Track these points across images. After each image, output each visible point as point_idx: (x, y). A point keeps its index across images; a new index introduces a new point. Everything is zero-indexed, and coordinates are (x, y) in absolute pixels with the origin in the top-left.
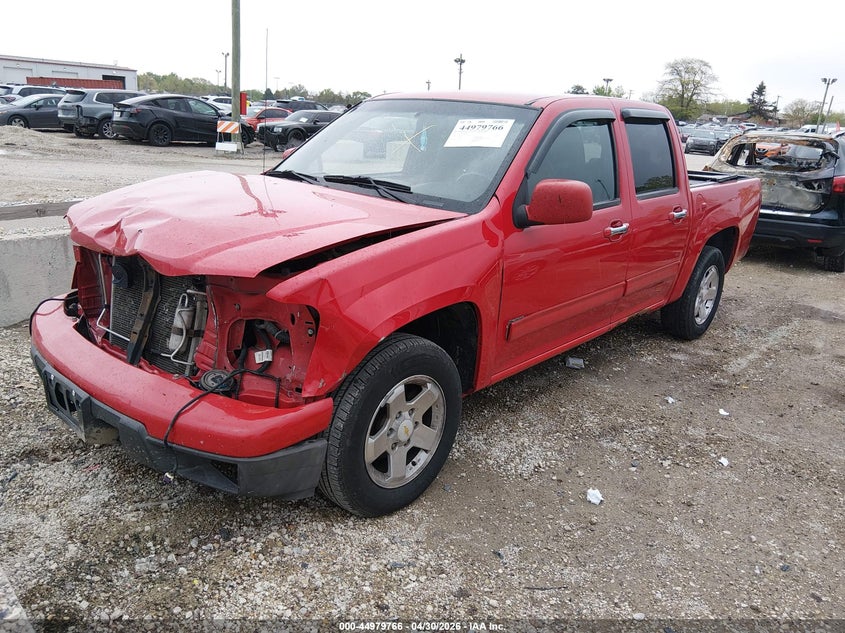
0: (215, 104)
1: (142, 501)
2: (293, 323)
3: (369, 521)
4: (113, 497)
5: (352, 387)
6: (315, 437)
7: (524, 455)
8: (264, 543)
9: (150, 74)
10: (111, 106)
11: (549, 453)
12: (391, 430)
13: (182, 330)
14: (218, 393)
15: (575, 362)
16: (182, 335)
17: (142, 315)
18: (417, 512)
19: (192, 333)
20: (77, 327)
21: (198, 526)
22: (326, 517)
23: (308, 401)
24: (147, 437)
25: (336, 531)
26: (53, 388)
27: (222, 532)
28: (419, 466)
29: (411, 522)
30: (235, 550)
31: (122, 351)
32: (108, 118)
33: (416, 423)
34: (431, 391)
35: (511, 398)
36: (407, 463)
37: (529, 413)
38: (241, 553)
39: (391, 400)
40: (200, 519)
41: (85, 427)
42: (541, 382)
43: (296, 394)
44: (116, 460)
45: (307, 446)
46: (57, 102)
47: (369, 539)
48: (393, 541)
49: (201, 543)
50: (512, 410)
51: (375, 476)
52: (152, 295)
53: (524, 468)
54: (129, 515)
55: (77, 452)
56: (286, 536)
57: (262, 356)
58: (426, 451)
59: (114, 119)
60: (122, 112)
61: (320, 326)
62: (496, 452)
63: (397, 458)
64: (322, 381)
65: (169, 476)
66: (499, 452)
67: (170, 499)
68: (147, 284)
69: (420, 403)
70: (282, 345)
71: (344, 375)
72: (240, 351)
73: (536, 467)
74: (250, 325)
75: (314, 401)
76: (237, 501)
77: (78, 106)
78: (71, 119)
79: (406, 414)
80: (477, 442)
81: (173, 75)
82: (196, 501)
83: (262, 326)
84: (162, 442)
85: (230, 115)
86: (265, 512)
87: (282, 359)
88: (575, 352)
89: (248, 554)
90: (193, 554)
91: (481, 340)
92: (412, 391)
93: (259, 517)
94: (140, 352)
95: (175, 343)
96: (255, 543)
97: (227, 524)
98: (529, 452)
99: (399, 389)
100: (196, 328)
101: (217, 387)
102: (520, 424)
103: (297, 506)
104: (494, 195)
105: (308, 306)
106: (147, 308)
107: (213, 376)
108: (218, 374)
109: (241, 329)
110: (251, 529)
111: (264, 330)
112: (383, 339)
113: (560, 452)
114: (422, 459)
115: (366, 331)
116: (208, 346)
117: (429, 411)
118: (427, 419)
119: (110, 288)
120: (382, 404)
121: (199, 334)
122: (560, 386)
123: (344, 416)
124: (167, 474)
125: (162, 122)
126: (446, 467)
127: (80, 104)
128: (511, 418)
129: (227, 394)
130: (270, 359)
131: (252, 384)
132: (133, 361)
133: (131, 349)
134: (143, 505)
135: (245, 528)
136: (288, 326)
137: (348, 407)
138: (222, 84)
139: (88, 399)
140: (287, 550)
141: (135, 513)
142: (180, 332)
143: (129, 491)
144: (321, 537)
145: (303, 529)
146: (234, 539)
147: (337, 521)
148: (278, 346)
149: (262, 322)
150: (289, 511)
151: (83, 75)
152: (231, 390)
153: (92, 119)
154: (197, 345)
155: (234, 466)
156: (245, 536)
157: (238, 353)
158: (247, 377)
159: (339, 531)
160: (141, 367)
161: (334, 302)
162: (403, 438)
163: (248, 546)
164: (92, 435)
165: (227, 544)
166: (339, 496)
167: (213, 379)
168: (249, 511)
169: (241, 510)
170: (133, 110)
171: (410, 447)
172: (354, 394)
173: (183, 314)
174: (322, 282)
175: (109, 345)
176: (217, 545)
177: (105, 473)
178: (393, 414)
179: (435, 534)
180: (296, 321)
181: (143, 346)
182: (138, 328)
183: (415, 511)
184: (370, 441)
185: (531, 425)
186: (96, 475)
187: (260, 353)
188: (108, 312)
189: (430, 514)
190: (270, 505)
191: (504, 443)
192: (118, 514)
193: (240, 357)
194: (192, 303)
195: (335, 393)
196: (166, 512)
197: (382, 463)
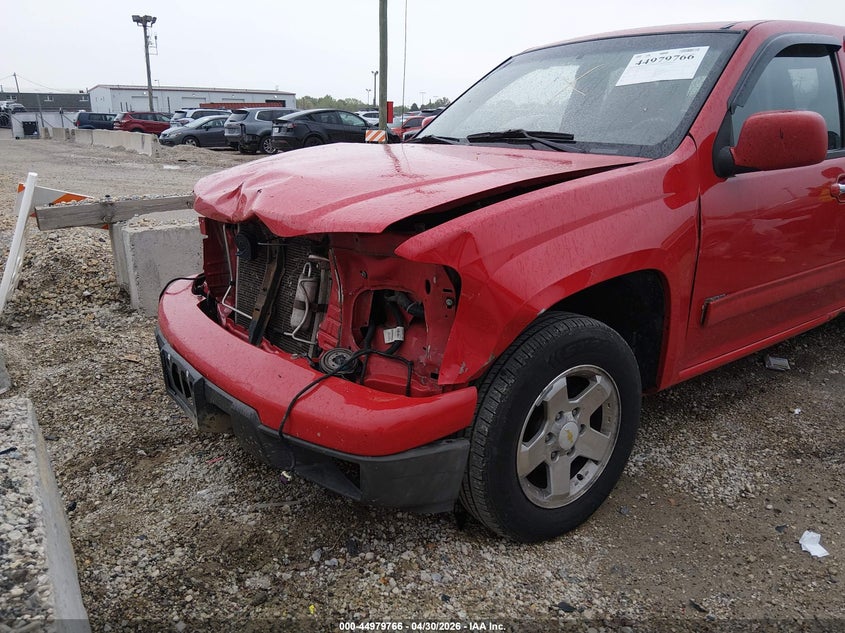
0: (364, 118)
1: (263, 500)
2: (428, 291)
3: (525, 546)
4: (232, 494)
5: (498, 381)
6: (455, 436)
7: (725, 475)
8: (396, 563)
9: (307, 98)
10: (270, 123)
11: (759, 474)
12: (550, 435)
13: (304, 303)
14: (340, 377)
15: (778, 362)
16: (304, 309)
17: (264, 290)
18: (586, 539)
19: (316, 308)
20: (201, 306)
21: (321, 535)
22: (471, 537)
23: (446, 389)
24: (261, 427)
25: (484, 555)
26: (170, 369)
27: (349, 544)
28: (587, 480)
29: (580, 552)
30: (361, 571)
31: (244, 331)
32: (268, 134)
33: (582, 426)
34: (602, 384)
35: (699, 403)
36: (572, 476)
37: (724, 421)
38: (368, 575)
39: (549, 396)
40: (324, 527)
41: (198, 411)
42: (736, 385)
43: (431, 380)
44: (241, 452)
45: (444, 447)
46: (224, 122)
47: (526, 570)
48: (557, 575)
49: (325, 556)
50: (700, 417)
51: (532, 493)
52: (274, 268)
53: (726, 492)
54: (246, 517)
55: (206, 442)
56: (424, 557)
57: (392, 335)
58: (596, 462)
59: (274, 135)
60: (280, 128)
61: (462, 294)
62: (686, 468)
63: (559, 469)
64: (464, 364)
65: (285, 475)
66: (690, 468)
67: (294, 499)
68: (271, 255)
69: (587, 400)
70: (415, 322)
71: (491, 359)
72: (367, 328)
73: (742, 491)
74: (379, 296)
75: (453, 390)
76: (367, 508)
77: (241, 125)
78: (236, 137)
79: (569, 415)
80: (660, 455)
81: (328, 97)
82: (322, 506)
83: (392, 298)
84: (278, 434)
85: (377, 125)
86: (399, 524)
87: (415, 339)
88: (775, 350)
89: (376, 576)
90: (313, 570)
91: (669, 323)
92: (576, 385)
93: (392, 529)
94: (263, 332)
95: (297, 318)
96: (386, 564)
97: (355, 535)
98: (731, 472)
99: (559, 383)
100: (320, 302)
101: (339, 369)
102: (715, 435)
103: (436, 519)
104: (688, 134)
105: (446, 268)
106: (270, 282)
107: (334, 356)
108: (340, 354)
109: (369, 301)
110: (382, 543)
111: (394, 304)
112: (543, 311)
113: (774, 473)
114: (591, 472)
115: (519, 300)
116: (332, 323)
117: (599, 411)
118: (596, 421)
119: (235, 263)
120: (537, 402)
121: (323, 308)
122: (762, 391)
123: (490, 417)
124: (284, 473)
125: (316, 136)
126: (621, 485)
127: (244, 122)
128: (701, 427)
129: (351, 378)
130: (401, 338)
131: (380, 368)
132: (255, 342)
133: (253, 327)
134: (263, 505)
135: (376, 542)
136: (421, 296)
137: (494, 406)
138: (371, 103)
139: (201, 380)
140: (424, 575)
141: (252, 515)
142: (302, 306)
143: (251, 488)
144: (467, 561)
145: (443, 549)
146: (362, 554)
147: (486, 544)
148: (411, 324)
149: (392, 293)
150: (428, 525)
151: (248, 99)
152: (355, 373)
153: (254, 136)
154: (321, 321)
155: (356, 466)
156: (375, 552)
157: (364, 331)
158: (375, 359)
159: (488, 556)
160: (262, 348)
161: (480, 263)
162: (566, 445)
163: (377, 566)
164: (206, 422)
165: (354, 560)
166: (486, 517)
167: (334, 360)
168: (381, 521)
169: (372, 520)
170: (290, 125)
171: (574, 456)
172: (501, 390)
173: (306, 284)
174: (465, 236)
175: (234, 325)
176: (342, 561)
177: (228, 466)
178: (552, 414)
179: (613, 570)
180: (432, 289)
181: (266, 325)
182: (260, 304)
183: (583, 537)
184: (524, 448)
185: (729, 437)
186: (218, 468)
187: (390, 330)
188: (233, 290)
189: (604, 543)
190: (405, 515)
191: (696, 458)
192: (234, 514)
193: (367, 335)
194: (316, 272)
195: (481, 381)
196: (287, 515)
197: (540, 477)
